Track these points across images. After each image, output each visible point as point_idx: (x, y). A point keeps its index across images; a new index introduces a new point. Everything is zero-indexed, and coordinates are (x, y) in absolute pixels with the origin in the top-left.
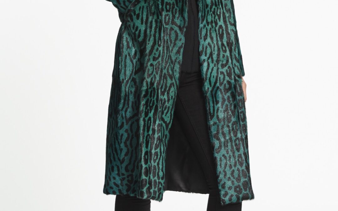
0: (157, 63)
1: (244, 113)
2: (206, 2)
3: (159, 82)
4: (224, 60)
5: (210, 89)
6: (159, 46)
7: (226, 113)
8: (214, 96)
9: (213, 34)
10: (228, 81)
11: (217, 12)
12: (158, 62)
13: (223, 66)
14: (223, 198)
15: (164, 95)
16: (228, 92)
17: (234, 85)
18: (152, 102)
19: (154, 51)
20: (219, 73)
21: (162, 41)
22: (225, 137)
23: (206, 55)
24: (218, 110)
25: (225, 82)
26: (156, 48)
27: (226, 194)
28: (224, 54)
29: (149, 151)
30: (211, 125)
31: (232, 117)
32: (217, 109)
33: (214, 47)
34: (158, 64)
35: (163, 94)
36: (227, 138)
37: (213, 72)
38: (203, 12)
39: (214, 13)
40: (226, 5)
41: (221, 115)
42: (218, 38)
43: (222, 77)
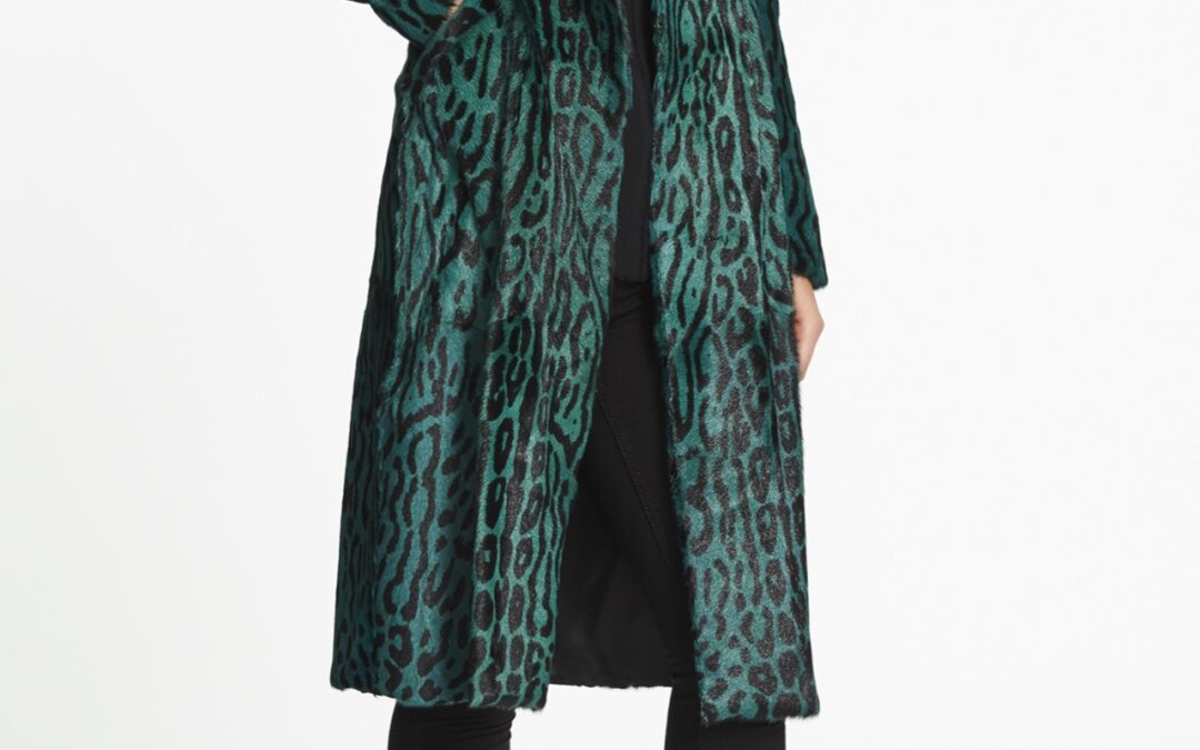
0: (535, 233)
1: (794, 419)
2: (680, 39)
3: (542, 298)
4: (733, 235)
5: (681, 334)
6: (544, 175)
7: (731, 418)
8: (692, 359)
9: (698, 146)
10: (742, 310)
11: (715, 70)
12: (539, 231)
13: (728, 257)
14: (710, 701)
15: (559, 345)
16: (740, 347)
17: (763, 323)
18: (516, 369)
19: (525, 192)
20: (714, 280)
21: (552, 160)
22: (724, 501)
23: (670, 219)
24: (704, 406)
25: (733, 312)
26: (531, 182)
27: (720, 688)
28: (733, 215)
29: (499, 536)
30: (680, 457)
31: (753, 433)
32: (700, 403)
33: (700, 191)
34: (538, 238)
35: (556, 340)
36: (734, 503)
37: (694, 275)
38: (672, 71)
39: (704, 74)
40: (744, 48)
41: (715, 425)
42: (715, 160)
43: (722, 293)
